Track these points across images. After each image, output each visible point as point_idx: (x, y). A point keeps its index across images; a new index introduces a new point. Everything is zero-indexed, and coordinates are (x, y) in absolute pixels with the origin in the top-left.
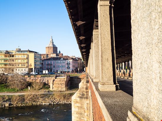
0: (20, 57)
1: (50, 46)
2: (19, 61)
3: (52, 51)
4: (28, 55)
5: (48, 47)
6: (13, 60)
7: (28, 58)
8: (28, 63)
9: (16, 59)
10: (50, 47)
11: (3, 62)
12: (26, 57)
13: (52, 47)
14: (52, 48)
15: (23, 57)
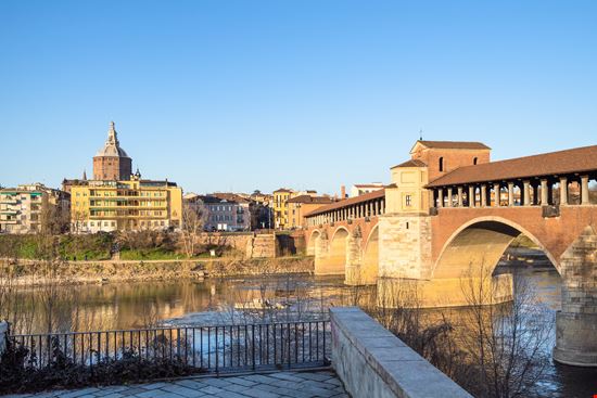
0: (152, 195)
1: (108, 154)
2: (149, 205)
3: (118, 173)
4: (169, 192)
5: (104, 158)
6: (136, 203)
7: (168, 198)
8: (168, 209)
9: (144, 200)
10: (111, 158)
11: (113, 205)
12: (165, 195)
13: (115, 158)
14: (117, 162)
15: (158, 197)
